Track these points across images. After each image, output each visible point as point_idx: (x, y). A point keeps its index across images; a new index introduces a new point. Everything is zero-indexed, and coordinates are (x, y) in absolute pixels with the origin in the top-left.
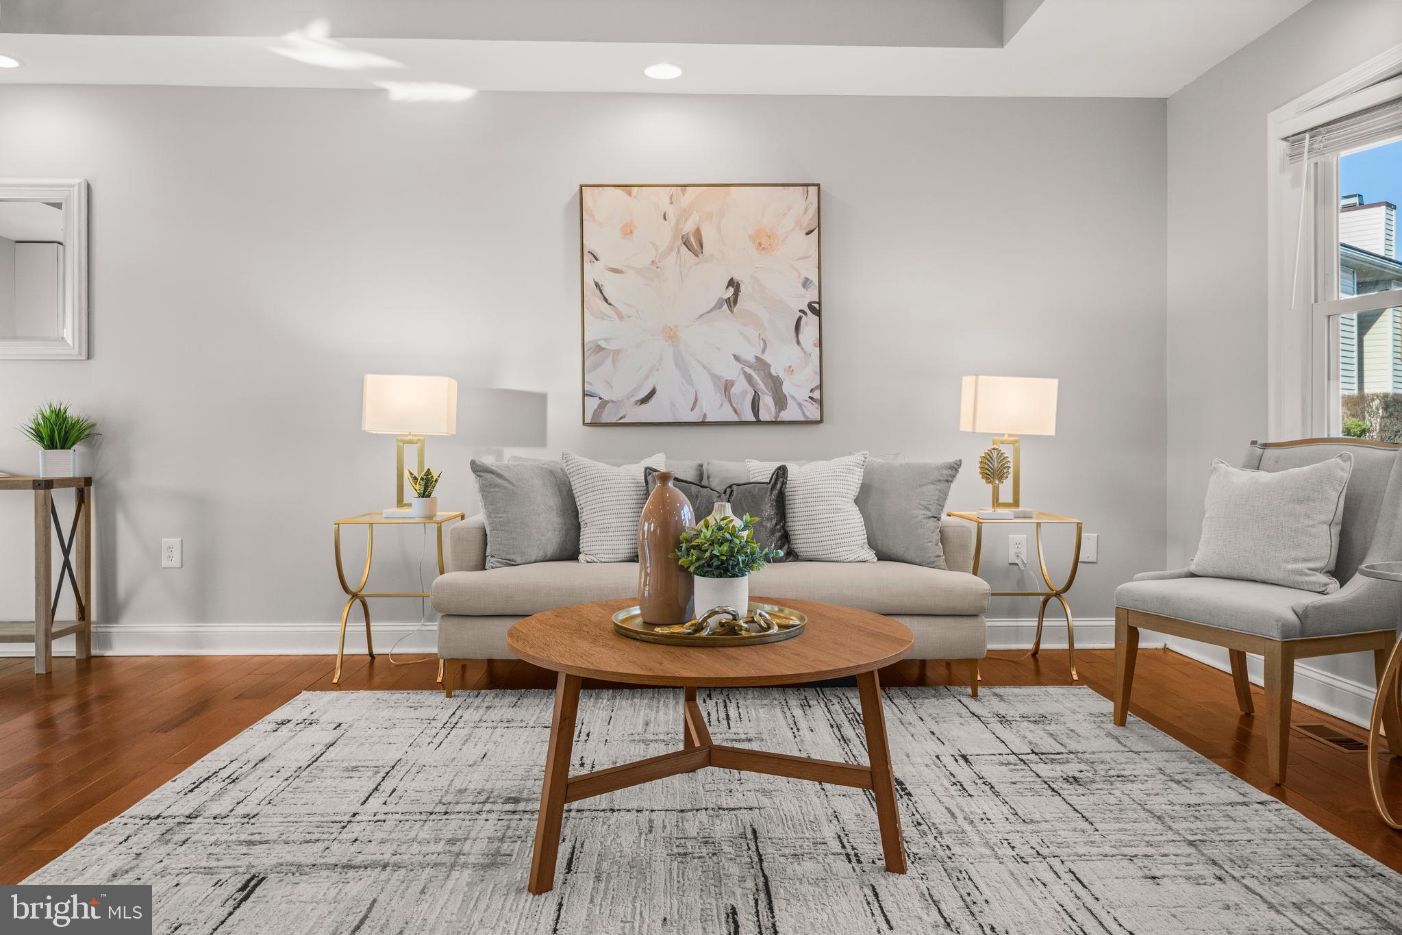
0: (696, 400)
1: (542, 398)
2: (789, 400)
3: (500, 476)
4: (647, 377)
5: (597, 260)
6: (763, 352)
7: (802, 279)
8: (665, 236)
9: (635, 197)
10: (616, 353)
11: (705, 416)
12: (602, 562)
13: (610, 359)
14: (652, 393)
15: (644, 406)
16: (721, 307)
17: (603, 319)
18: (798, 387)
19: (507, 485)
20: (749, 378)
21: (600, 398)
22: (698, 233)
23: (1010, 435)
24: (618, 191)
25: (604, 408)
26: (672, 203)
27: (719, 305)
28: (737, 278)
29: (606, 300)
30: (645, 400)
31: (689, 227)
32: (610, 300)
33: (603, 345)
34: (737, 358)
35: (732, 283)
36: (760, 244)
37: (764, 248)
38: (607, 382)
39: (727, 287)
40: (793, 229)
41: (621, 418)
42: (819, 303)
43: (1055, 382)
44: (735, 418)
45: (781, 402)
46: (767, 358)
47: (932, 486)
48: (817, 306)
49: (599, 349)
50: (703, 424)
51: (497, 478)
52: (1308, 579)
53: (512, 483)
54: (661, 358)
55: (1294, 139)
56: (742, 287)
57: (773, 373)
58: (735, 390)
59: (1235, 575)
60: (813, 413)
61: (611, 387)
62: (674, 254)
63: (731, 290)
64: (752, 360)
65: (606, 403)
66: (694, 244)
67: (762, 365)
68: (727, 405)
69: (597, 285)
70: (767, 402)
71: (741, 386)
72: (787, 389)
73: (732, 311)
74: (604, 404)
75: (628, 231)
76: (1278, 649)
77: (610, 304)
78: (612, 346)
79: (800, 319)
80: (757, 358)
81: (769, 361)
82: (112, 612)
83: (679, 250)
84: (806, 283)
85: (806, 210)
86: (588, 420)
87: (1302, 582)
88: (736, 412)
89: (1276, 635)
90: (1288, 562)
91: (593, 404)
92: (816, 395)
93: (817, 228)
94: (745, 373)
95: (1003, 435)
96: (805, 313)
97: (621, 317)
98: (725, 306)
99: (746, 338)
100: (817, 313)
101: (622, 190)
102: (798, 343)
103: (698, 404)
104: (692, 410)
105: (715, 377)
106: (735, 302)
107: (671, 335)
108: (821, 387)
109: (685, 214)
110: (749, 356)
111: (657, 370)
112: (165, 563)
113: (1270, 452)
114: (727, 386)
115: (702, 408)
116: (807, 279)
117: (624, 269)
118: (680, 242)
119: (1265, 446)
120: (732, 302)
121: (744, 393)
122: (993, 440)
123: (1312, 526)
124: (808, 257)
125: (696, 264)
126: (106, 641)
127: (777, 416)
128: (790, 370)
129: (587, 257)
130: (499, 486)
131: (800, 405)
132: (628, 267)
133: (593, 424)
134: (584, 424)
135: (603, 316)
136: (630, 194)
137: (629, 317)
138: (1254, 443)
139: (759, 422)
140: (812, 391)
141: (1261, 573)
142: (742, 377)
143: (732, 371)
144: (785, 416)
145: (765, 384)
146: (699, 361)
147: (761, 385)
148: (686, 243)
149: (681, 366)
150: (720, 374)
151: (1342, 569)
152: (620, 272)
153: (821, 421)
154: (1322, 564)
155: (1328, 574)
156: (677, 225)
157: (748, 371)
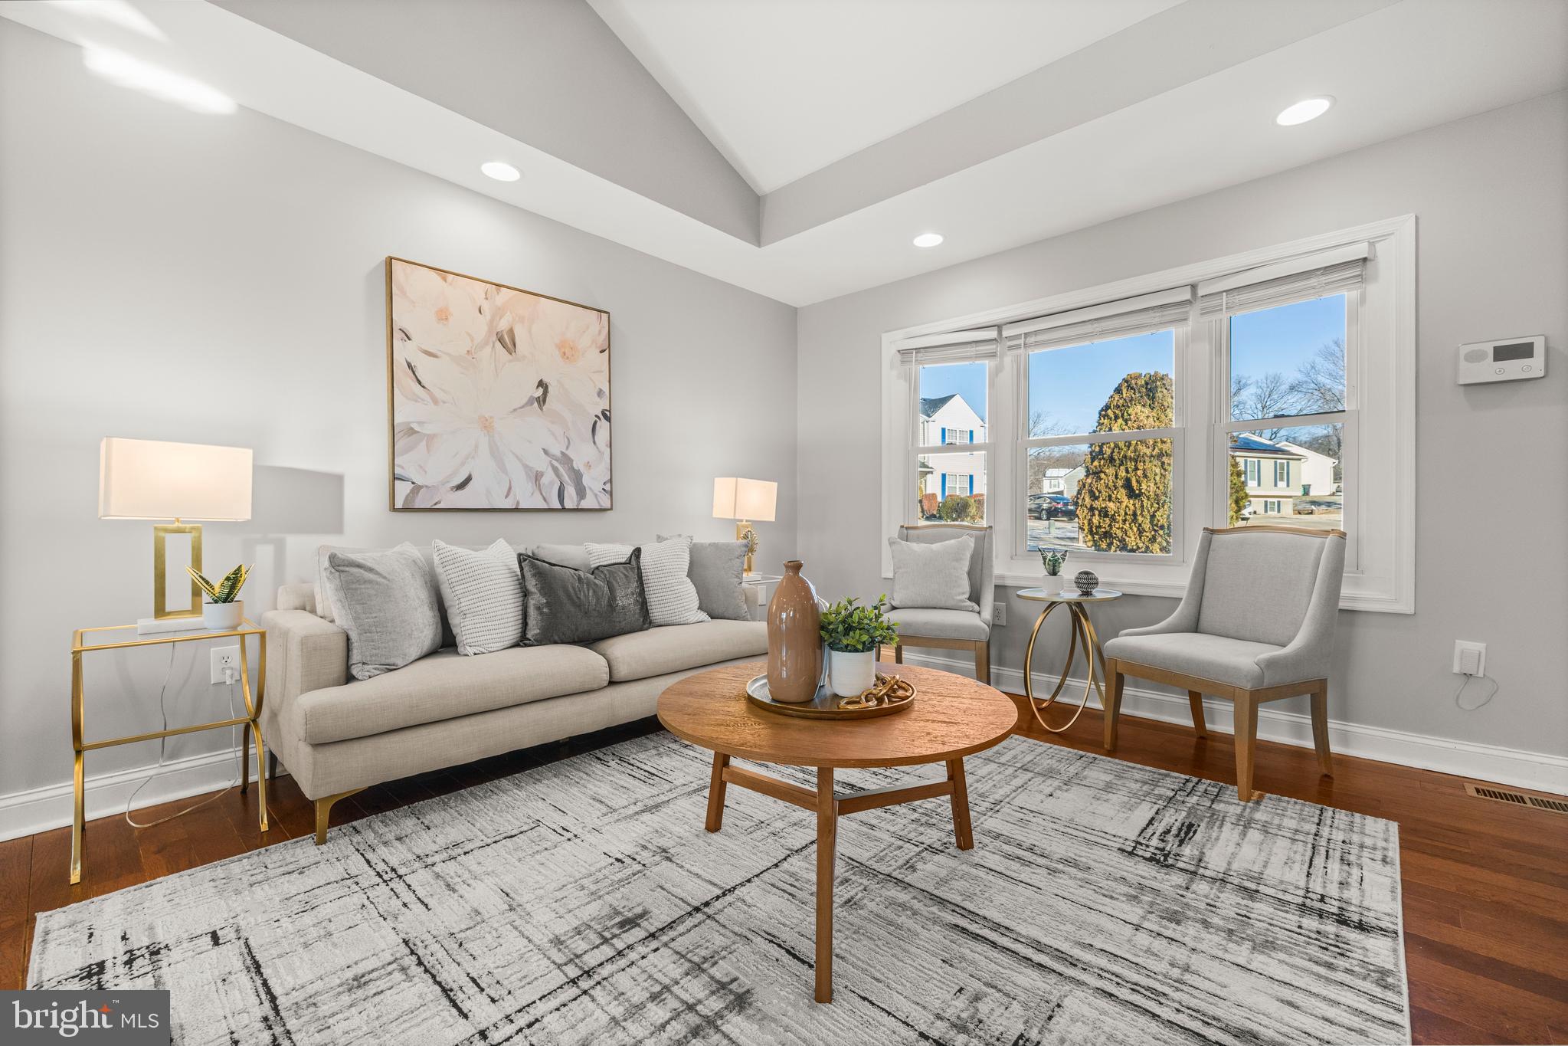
0: (510, 488)
1: (339, 479)
2: (588, 491)
3: (371, 570)
4: (463, 464)
5: (409, 339)
6: (567, 448)
7: (597, 390)
8: (480, 328)
9: (451, 284)
10: (431, 438)
11: (518, 503)
12: (491, 652)
13: (424, 443)
14: (468, 480)
15: (460, 492)
16: (532, 404)
17: (416, 401)
18: (593, 480)
19: (380, 580)
20: (555, 470)
21: (413, 483)
22: (511, 332)
23: (747, 521)
24: (433, 274)
25: (418, 493)
26: (487, 299)
27: (530, 402)
28: (546, 380)
29: (420, 383)
30: (461, 486)
31: (503, 325)
32: (424, 383)
33: (416, 427)
34: (546, 452)
35: (541, 384)
36: (564, 354)
37: (568, 358)
38: (421, 467)
39: (538, 387)
40: (590, 346)
41: (435, 504)
42: (610, 411)
43: (775, 485)
44: (544, 505)
45: (581, 492)
46: (570, 453)
48: (608, 413)
49: (411, 432)
50: (517, 510)
51: (366, 573)
52: (964, 604)
53: (385, 578)
54: (476, 446)
55: (904, 353)
56: (550, 389)
57: (576, 468)
58: (544, 480)
59: (923, 606)
60: (606, 504)
61: (426, 472)
62: (488, 349)
63: (541, 391)
64: (559, 454)
65: (421, 487)
66: (507, 342)
67: (566, 459)
68: (537, 494)
69: (409, 365)
70: (570, 492)
71: (549, 477)
72: (586, 482)
73: (541, 408)
74: (417, 489)
75: (443, 316)
77: (423, 387)
78: (427, 429)
79: (595, 422)
80: (562, 453)
81: (572, 457)
83: (494, 346)
84: (600, 393)
85: (600, 332)
86: (399, 504)
87: (966, 607)
88: (545, 500)
89: (984, 638)
90: (955, 596)
91: (403, 490)
92: (608, 487)
93: (607, 349)
94: (552, 466)
95: (742, 521)
96: (600, 419)
97: (436, 402)
98: (536, 404)
99: (553, 434)
100: (608, 419)
101: (439, 275)
102: (594, 443)
103: (512, 494)
104: (506, 497)
105: (526, 467)
106: (544, 401)
107: (486, 425)
108: (611, 481)
109: (499, 312)
110: (556, 451)
111: (473, 457)
114: (538, 477)
115: (515, 495)
116: (601, 390)
117: (439, 354)
118: (494, 338)
119: (907, 530)
120: (542, 401)
121: (552, 483)
122: (737, 525)
123: (963, 574)
124: (602, 372)
125: (510, 361)
127: (578, 504)
128: (588, 465)
129: (397, 335)
131: (596, 495)
132: (445, 353)
133: (405, 510)
134: (394, 509)
135: (416, 399)
136: (445, 279)
137: (444, 402)
138: (902, 527)
139: (564, 509)
140: (604, 484)
141: (942, 604)
142: (550, 469)
143: (542, 464)
144: (584, 504)
145: (569, 477)
146: (513, 453)
147: (566, 478)
148: (501, 340)
149: (495, 453)
150: (531, 465)
151: (975, 597)
152: (435, 356)
153: (611, 509)
154: (967, 596)
155: (970, 599)
156: (492, 321)
157: (556, 464)
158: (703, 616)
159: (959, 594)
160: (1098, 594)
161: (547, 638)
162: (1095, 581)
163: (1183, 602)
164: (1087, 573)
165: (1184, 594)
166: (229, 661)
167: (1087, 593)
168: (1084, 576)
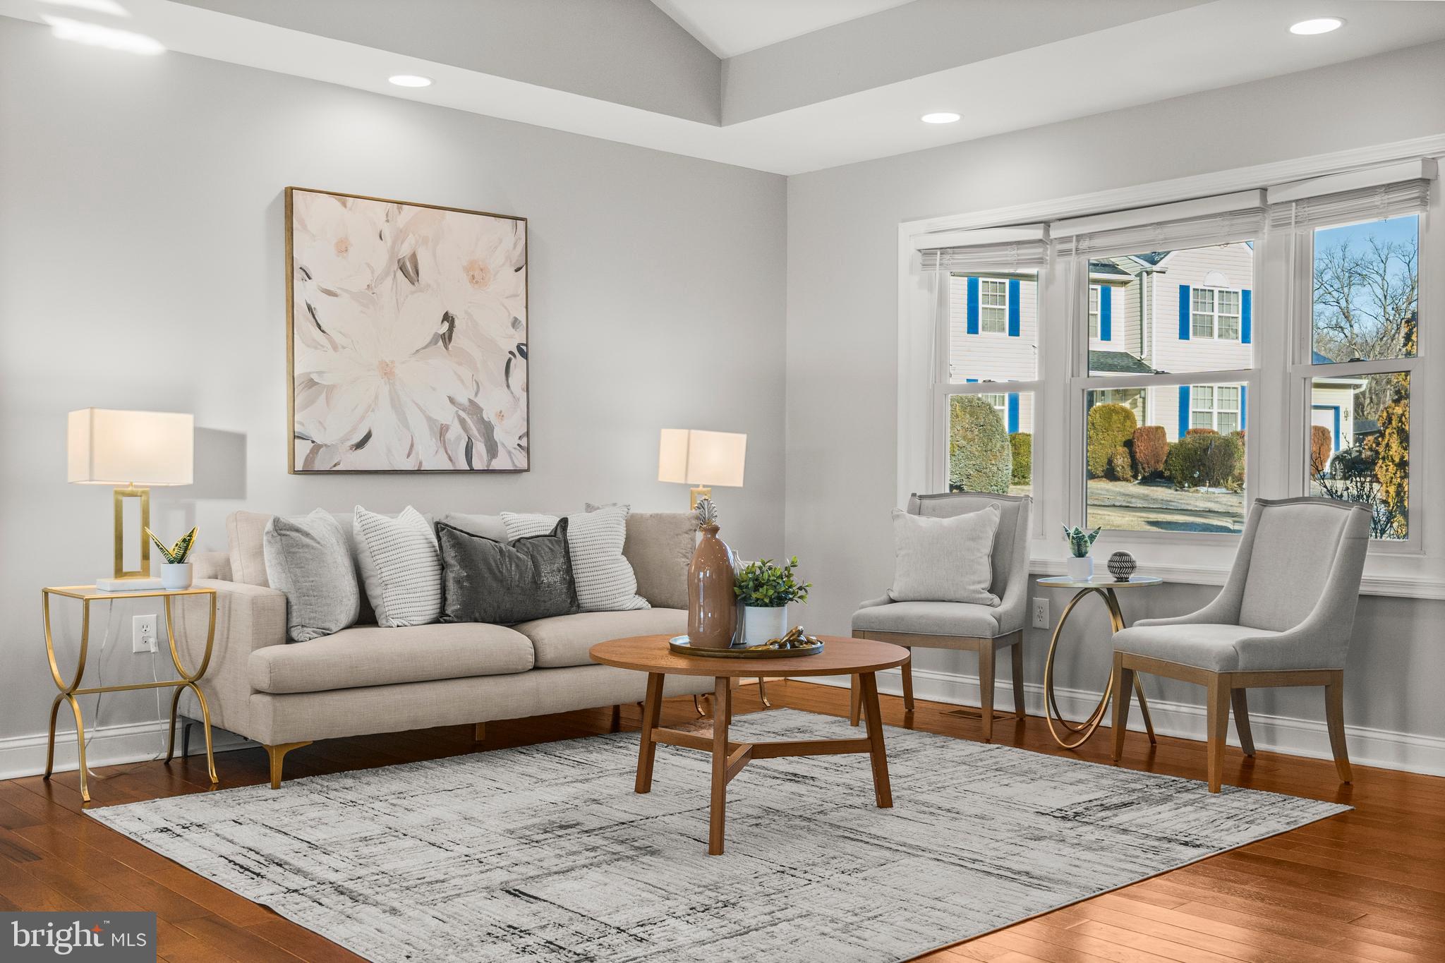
0: (412, 446)
1: (239, 440)
2: (500, 447)
3: (307, 535)
4: (362, 418)
5: (310, 278)
6: (476, 394)
7: (511, 319)
8: (381, 257)
9: (350, 209)
10: (330, 389)
11: (421, 463)
12: (412, 625)
13: (323, 396)
14: (368, 437)
15: (359, 451)
16: (436, 343)
17: (316, 348)
18: (508, 435)
19: (314, 544)
20: (462, 422)
21: (313, 442)
22: (414, 258)
23: (704, 486)
24: (332, 199)
25: (317, 453)
26: (388, 221)
27: (434, 342)
28: (451, 312)
29: (319, 327)
30: (360, 445)
31: (405, 251)
32: (323, 327)
33: (316, 378)
34: (452, 400)
35: (447, 318)
36: (473, 277)
37: (477, 282)
38: (320, 422)
39: (442, 322)
40: (503, 265)
41: (335, 466)
42: (526, 345)
43: (744, 437)
44: (449, 467)
45: (492, 450)
46: (480, 401)
48: (524, 348)
49: (311, 383)
50: (419, 472)
51: (303, 537)
52: (980, 596)
53: (319, 543)
54: (377, 397)
55: (928, 253)
56: (457, 322)
57: (486, 419)
58: (450, 435)
59: (930, 598)
60: (522, 464)
61: (325, 429)
62: (389, 280)
63: (446, 325)
64: (466, 402)
65: (319, 446)
66: (409, 270)
67: (474, 408)
68: (442, 451)
69: (310, 308)
70: (480, 448)
71: (455, 431)
72: (498, 435)
73: (446, 348)
74: (316, 448)
75: (343, 248)
76: (989, 643)
77: (323, 331)
78: (325, 380)
79: (509, 360)
80: (470, 401)
81: (481, 405)
83: (395, 276)
84: (515, 323)
85: (516, 245)
86: (299, 467)
87: (979, 599)
88: (450, 459)
89: (988, 634)
90: (970, 585)
91: (303, 448)
92: (524, 442)
93: (523, 266)
94: (459, 417)
95: (698, 486)
96: (515, 356)
97: (335, 348)
98: (441, 343)
99: (460, 378)
100: (524, 355)
101: (339, 200)
102: (508, 386)
103: (414, 452)
104: (408, 456)
105: (430, 419)
106: (450, 338)
107: (387, 371)
108: (528, 434)
109: (401, 235)
110: (463, 399)
111: (373, 411)
113: (926, 502)
114: (443, 431)
115: (417, 454)
116: (516, 318)
117: (338, 292)
118: (396, 266)
119: (921, 497)
120: (447, 338)
121: (458, 439)
122: (691, 491)
123: (981, 557)
124: (518, 296)
125: (413, 293)
127: (489, 464)
128: (501, 415)
129: (298, 274)
131: (509, 453)
132: (346, 291)
133: (305, 472)
134: (294, 470)
135: (316, 345)
136: (344, 204)
137: (344, 348)
138: (914, 495)
139: (472, 471)
140: (520, 438)
141: (951, 595)
142: (456, 422)
143: (446, 415)
144: (496, 464)
145: (478, 430)
146: (416, 403)
147: (474, 431)
148: (402, 268)
149: (396, 404)
150: (435, 417)
151: (998, 587)
152: (335, 295)
153: (528, 470)
154: (987, 585)
155: (991, 591)
156: (393, 247)
157: (461, 413)
158: (642, 602)
159: (974, 583)
160: (1134, 578)
161: (468, 615)
162: (1129, 565)
163: (1224, 589)
164: (1121, 555)
165: (1225, 581)
166: (148, 630)
167: (1120, 579)
168: (1117, 558)
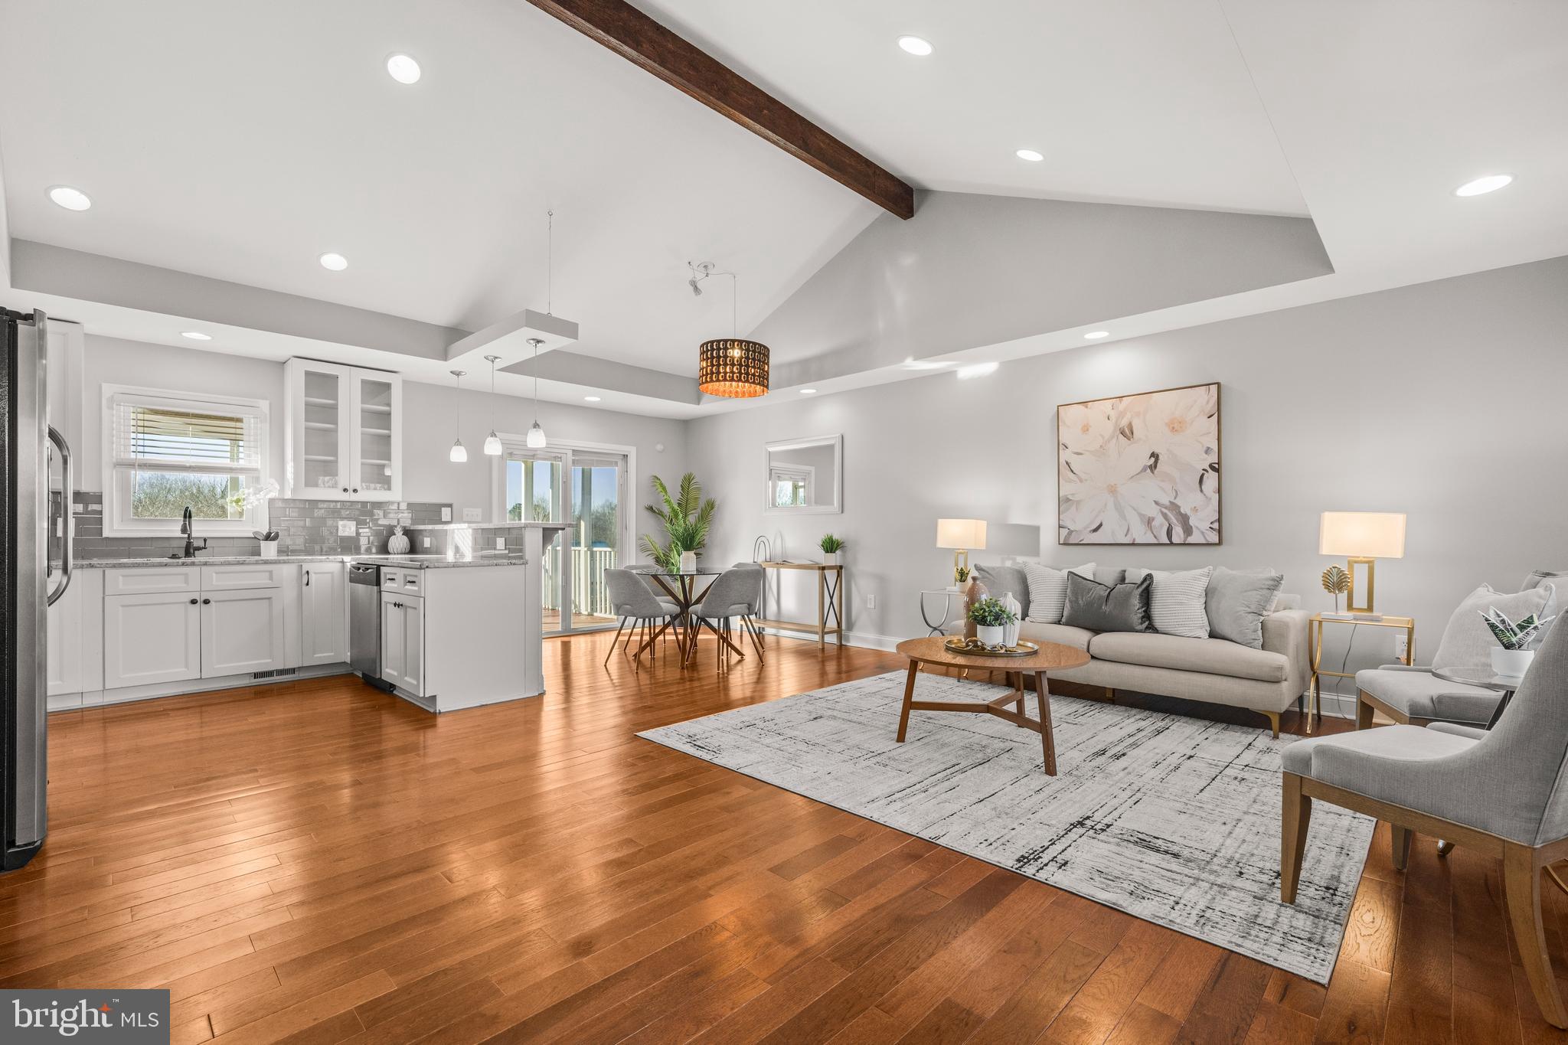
0: (1128, 530)
1: (1038, 529)
2: (1194, 529)
4: (1097, 516)
5: (1067, 448)
6: (1175, 498)
7: (1205, 449)
8: (1109, 428)
9: (1090, 408)
10: (1078, 502)
11: (1134, 540)
13: (1075, 505)
14: (1101, 525)
15: (1095, 533)
16: (1146, 470)
17: (1070, 482)
18: (1202, 523)
19: (991, 577)
20: (1165, 516)
21: (1069, 529)
22: (1130, 426)
24: (1080, 406)
25: (1071, 535)
26: (1113, 408)
27: (1144, 470)
28: (1156, 451)
29: (1072, 471)
30: (1096, 530)
31: (1124, 423)
32: (1075, 471)
33: (1070, 497)
34: (1156, 503)
35: (1153, 455)
36: (1173, 428)
37: (1176, 430)
38: (1072, 520)
39: (1150, 458)
40: (1198, 415)
41: (1081, 541)
42: (1218, 464)
44: (1155, 541)
45: (1188, 531)
46: (1178, 502)
47: (1255, 592)
48: (1217, 466)
49: (1068, 500)
50: (1134, 544)
51: (986, 574)
54: (1106, 504)
56: (1160, 457)
57: (1182, 511)
58: (1156, 523)
60: (1214, 538)
61: (1075, 522)
62: (1114, 441)
63: (1153, 459)
64: (1168, 504)
65: (1072, 531)
66: (1127, 433)
67: (1174, 507)
68: (1149, 532)
69: (1067, 463)
70: (1178, 530)
71: (1159, 520)
72: (1192, 522)
73: (1153, 473)
74: (1071, 532)
75: (1086, 429)
77: (1075, 474)
78: (1076, 498)
79: (1203, 475)
80: (1170, 502)
81: (1179, 504)
82: (850, 627)
83: (1118, 437)
84: (1208, 451)
85: (1208, 402)
86: (1061, 542)
88: (1155, 537)
91: (1064, 533)
92: (1216, 526)
93: (1217, 412)
94: (1162, 512)
95: (1359, 557)
96: (1207, 471)
97: (1081, 481)
98: (1149, 470)
99: (1163, 489)
100: (1217, 470)
101: (1083, 405)
102: (1201, 491)
103: (1130, 532)
104: (1126, 536)
105: (1141, 516)
106: (1155, 467)
107: (1113, 490)
108: (1219, 520)
109: (1122, 415)
110: (1165, 501)
111: (1103, 511)
112: (869, 606)
114: (1150, 521)
115: (1132, 534)
116: (1208, 448)
117: (1083, 452)
118: (1119, 432)
119: (1544, 575)
120: (1153, 467)
121: (1161, 525)
124: (1210, 433)
125: (1129, 445)
126: (848, 640)
127: (1185, 540)
128: (1195, 509)
129: (1061, 447)
130: (987, 578)
131: (1203, 533)
132: (1087, 451)
133: (1064, 544)
134: (1059, 544)
135: (1070, 481)
136: (1087, 407)
137: (1086, 480)
138: (1536, 571)
139: (1172, 544)
140: (1212, 523)
142: (1160, 514)
143: (1153, 511)
144: (1190, 540)
145: (1176, 519)
146: (1131, 506)
147: (1174, 520)
148: (1123, 433)
149: (1119, 508)
150: (1143, 513)
152: (1081, 454)
153: (1220, 543)
156: (1117, 422)
157: (1165, 510)
